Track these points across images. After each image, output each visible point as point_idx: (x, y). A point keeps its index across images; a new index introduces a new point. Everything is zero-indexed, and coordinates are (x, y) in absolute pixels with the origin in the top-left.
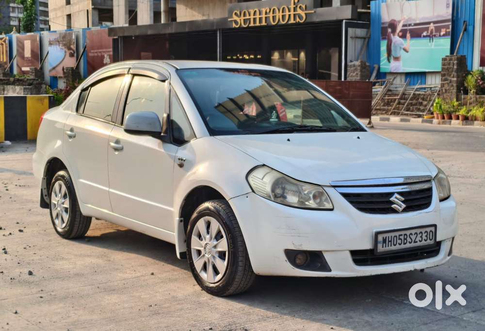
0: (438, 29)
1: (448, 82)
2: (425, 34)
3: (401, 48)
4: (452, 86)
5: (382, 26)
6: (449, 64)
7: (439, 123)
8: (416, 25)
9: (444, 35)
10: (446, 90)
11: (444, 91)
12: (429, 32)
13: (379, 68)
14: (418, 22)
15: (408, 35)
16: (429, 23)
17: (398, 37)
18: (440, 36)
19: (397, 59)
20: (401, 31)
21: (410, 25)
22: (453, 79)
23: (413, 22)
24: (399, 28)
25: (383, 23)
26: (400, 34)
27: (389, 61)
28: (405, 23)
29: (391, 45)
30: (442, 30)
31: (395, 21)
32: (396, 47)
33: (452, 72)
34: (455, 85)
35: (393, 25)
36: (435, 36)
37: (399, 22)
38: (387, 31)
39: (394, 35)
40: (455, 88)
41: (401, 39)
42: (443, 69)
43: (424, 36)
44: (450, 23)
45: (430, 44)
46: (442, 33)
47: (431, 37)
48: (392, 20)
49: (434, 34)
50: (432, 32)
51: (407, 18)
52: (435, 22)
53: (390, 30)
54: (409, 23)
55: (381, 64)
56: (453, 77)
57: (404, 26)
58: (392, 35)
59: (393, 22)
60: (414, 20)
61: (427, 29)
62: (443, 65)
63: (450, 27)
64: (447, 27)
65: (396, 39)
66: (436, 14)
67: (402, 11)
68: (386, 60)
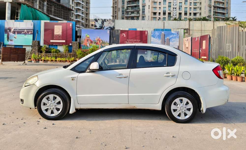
0: (28, 32)
1: (35, 49)
2: (23, 33)
3: (13, 37)
4: (36, 50)
5: (5, 29)
6: (35, 43)
7: (35, 62)
8: (19, 30)
9: (30, 34)
10: (34, 51)
11: (33, 52)
12: (25, 32)
13: (3, 43)
14: (20, 29)
15: (16, 33)
16: (25, 30)
17: (12, 33)
18: (29, 34)
19: (11, 40)
20: (13, 31)
21: (17, 30)
22: (36, 48)
23: (18, 29)
24: (12, 30)
25: (6, 28)
26: (13, 32)
27: (8, 41)
28: (15, 29)
29: (9, 35)
30: (30, 32)
31: (11, 28)
32: (11, 36)
33: (36, 46)
34: (37, 50)
35: (10, 29)
36: (27, 34)
37: (13, 28)
38: (7, 31)
39: (10, 32)
40: (37, 51)
41: (13, 34)
42: (32, 45)
43: (22, 34)
44: (32, 30)
45: (25, 36)
46: (29, 33)
47: (25, 34)
48: (9, 27)
49: (26, 33)
50: (25, 33)
51: (15, 27)
52: (26, 30)
53: (8, 31)
54: (17, 29)
55: (5, 42)
56: (37, 47)
57: (14, 30)
58: (9, 32)
59: (9, 28)
60: (18, 28)
61: (24, 32)
62: (33, 43)
63: (33, 31)
64: (32, 31)
65: (11, 34)
66: (27, 27)
67: (13, 24)
68: (7, 41)
